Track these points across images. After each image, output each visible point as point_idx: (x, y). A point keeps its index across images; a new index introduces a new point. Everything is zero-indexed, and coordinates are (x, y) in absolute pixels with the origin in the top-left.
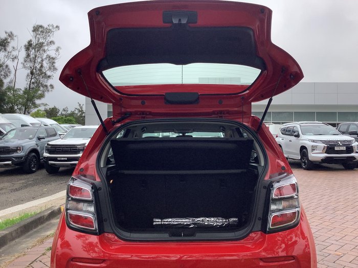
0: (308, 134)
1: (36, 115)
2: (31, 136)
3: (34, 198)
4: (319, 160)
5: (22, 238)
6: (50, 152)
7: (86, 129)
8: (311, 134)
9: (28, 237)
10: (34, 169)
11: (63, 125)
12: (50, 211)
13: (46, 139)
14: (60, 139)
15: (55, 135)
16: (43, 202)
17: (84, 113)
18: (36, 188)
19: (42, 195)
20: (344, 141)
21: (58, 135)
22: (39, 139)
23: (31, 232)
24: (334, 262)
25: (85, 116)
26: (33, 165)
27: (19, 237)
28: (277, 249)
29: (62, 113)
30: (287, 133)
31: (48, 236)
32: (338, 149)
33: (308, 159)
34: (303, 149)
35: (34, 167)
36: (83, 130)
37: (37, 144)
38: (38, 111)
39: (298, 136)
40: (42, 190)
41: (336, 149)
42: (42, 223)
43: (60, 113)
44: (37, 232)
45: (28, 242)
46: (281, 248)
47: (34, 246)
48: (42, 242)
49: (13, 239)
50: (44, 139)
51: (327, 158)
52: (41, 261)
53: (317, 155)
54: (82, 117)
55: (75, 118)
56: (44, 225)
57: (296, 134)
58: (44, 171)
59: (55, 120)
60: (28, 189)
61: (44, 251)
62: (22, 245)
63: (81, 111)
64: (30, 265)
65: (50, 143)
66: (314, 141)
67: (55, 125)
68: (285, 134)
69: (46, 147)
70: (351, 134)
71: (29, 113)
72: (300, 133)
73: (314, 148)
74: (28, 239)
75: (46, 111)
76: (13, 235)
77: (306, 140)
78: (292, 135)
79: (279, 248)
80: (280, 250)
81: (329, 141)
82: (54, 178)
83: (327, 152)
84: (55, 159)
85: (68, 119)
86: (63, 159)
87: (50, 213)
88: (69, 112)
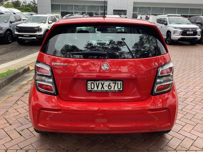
0: (173, 23)
1: (7, 6)
2: (6, 21)
3: (12, 60)
4: (177, 39)
5: (8, 85)
6: (19, 31)
7: (39, 17)
8: (175, 23)
9: (12, 85)
10: (10, 41)
11: (24, 13)
12: (23, 69)
13: (16, 23)
14: (24, 23)
15: (20, 20)
16: (18, 62)
17: (36, 4)
18: (13, 53)
19: (17, 58)
20: (193, 28)
21: (22, 20)
22: (11, 22)
23: (13, 82)
24: (182, 102)
25: (37, 7)
26: (9, 39)
27: (7, 85)
28: (157, 102)
29: (22, 4)
30: (160, 22)
31: (24, 85)
32: (189, 33)
33: (170, 38)
34: (169, 32)
35: (10, 40)
36: (37, 17)
37: (10, 26)
38: (8, 3)
39: (166, 24)
40: (17, 55)
41: (188, 33)
42: (19, 76)
43: (21, 4)
44: (17, 82)
45: (12, 88)
46: (159, 101)
47: (16, 91)
48: (21, 88)
49: (4, 86)
50: (14, 22)
51: (182, 38)
52: (21, 100)
53: (176, 36)
54: (35, 7)
55: (31, 8)
56: (21, 77)
57: (165, 23)
58: (16, 43)
59: (19, 9)
60: (8, 54)
61: (23, 94)
62: (9, 90)
63: (34, 3)
64: (15, 102)
65: (18, 25)
66: (175, 28)
67: (19, 13)
68: (159, 23)
69: (16, 28)
70: (197, 24)
71: (2, 4)
72: (168, 22)
73: (175, 32)
74: (12, 87)
75: (13, 3)
76: (4, 84)
77: (171, 27)
78: (163, 24)
79: (158, 102)
80: (159, 103)
81: (184, 28)
82: (23, 47)
83: (182, 35)
84: (22, 36)
85: (27, 9)
86: (27, 36)
87: (23, 70)
88: (27, 4)
